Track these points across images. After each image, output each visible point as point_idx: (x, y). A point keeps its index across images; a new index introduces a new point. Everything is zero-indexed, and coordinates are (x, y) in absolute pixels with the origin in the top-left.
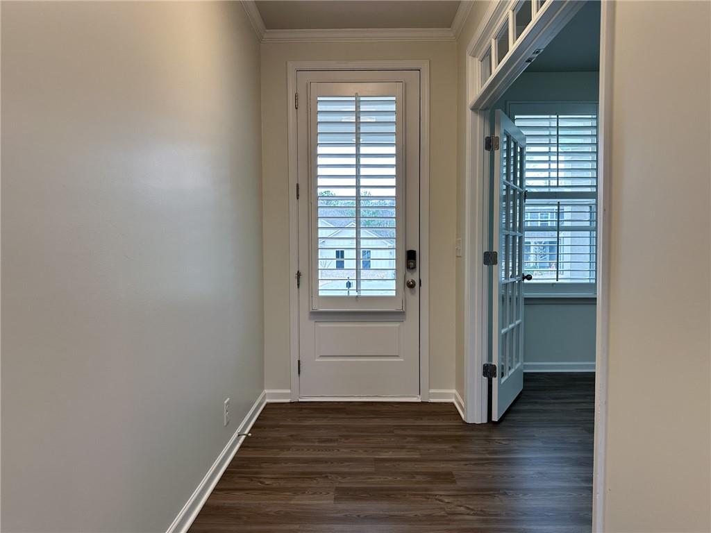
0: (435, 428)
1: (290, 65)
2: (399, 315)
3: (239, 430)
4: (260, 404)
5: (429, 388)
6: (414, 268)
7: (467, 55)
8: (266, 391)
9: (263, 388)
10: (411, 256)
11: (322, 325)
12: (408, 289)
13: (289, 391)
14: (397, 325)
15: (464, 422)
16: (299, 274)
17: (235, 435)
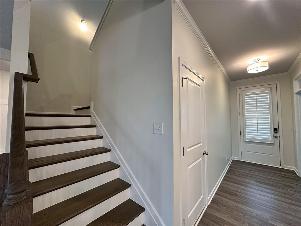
0: (286, 175)
1: (237, 88)
2: (272, 144)
3: (228, 164)
4: (231, 160)
5: (284, 165)
6: (277, 132)
7: (293, 80)
8: (233, 157)
9: (232, 156)
10: (276, 130)
11: (247, 144)
12: (275, 138)
13: (238, 158)
14: (271, 147)
15: (298, 176)
16: (241, 132)
17: (228, 165)
